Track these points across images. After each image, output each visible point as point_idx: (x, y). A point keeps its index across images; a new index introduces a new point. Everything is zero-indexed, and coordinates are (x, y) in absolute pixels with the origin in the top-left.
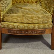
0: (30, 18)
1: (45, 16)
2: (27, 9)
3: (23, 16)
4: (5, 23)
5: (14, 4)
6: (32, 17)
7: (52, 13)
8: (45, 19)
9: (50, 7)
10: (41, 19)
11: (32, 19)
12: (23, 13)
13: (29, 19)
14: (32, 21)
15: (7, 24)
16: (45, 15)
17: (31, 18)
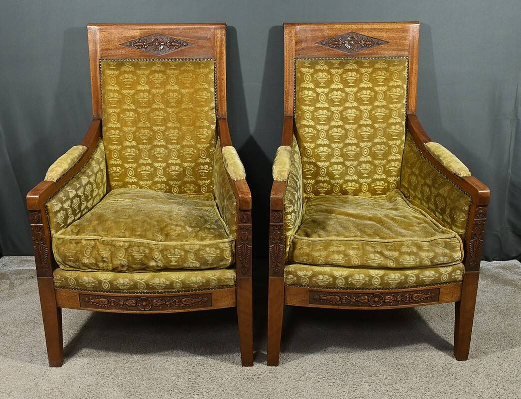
0: (390, 250)
1: (439, 241)
2: (370, 219)
3: (367, 243)
4: (301, 270)
5: (308, 199)
6: (397, 247)
7: (462, 231)
8: (440, 250)
9: (452, 209)
10: (428, 251)
11: (396, 254)
12: (363, 232)
13: (387, 253)
14: (396, 260)
15: (310, 273)
16: (438, 236)
17: (395, 250)
